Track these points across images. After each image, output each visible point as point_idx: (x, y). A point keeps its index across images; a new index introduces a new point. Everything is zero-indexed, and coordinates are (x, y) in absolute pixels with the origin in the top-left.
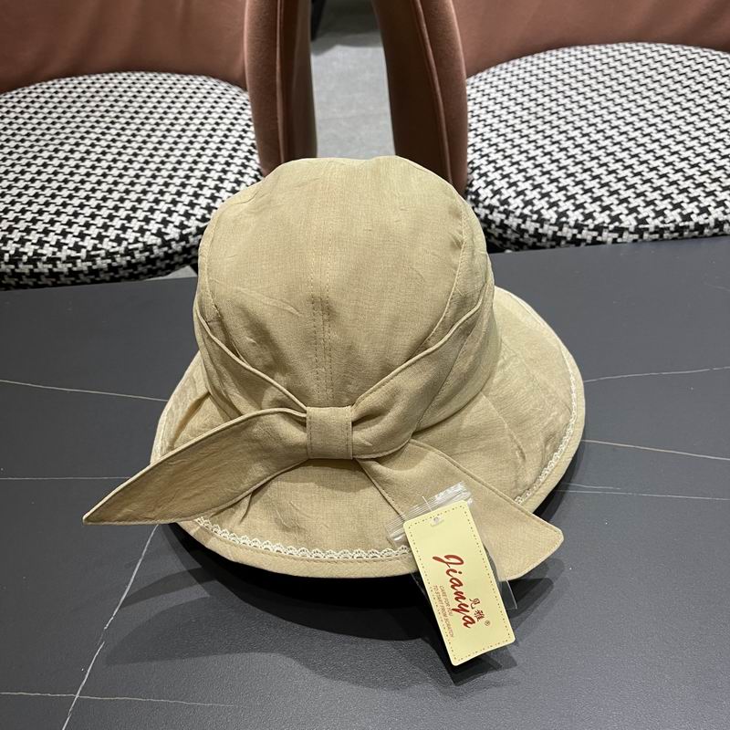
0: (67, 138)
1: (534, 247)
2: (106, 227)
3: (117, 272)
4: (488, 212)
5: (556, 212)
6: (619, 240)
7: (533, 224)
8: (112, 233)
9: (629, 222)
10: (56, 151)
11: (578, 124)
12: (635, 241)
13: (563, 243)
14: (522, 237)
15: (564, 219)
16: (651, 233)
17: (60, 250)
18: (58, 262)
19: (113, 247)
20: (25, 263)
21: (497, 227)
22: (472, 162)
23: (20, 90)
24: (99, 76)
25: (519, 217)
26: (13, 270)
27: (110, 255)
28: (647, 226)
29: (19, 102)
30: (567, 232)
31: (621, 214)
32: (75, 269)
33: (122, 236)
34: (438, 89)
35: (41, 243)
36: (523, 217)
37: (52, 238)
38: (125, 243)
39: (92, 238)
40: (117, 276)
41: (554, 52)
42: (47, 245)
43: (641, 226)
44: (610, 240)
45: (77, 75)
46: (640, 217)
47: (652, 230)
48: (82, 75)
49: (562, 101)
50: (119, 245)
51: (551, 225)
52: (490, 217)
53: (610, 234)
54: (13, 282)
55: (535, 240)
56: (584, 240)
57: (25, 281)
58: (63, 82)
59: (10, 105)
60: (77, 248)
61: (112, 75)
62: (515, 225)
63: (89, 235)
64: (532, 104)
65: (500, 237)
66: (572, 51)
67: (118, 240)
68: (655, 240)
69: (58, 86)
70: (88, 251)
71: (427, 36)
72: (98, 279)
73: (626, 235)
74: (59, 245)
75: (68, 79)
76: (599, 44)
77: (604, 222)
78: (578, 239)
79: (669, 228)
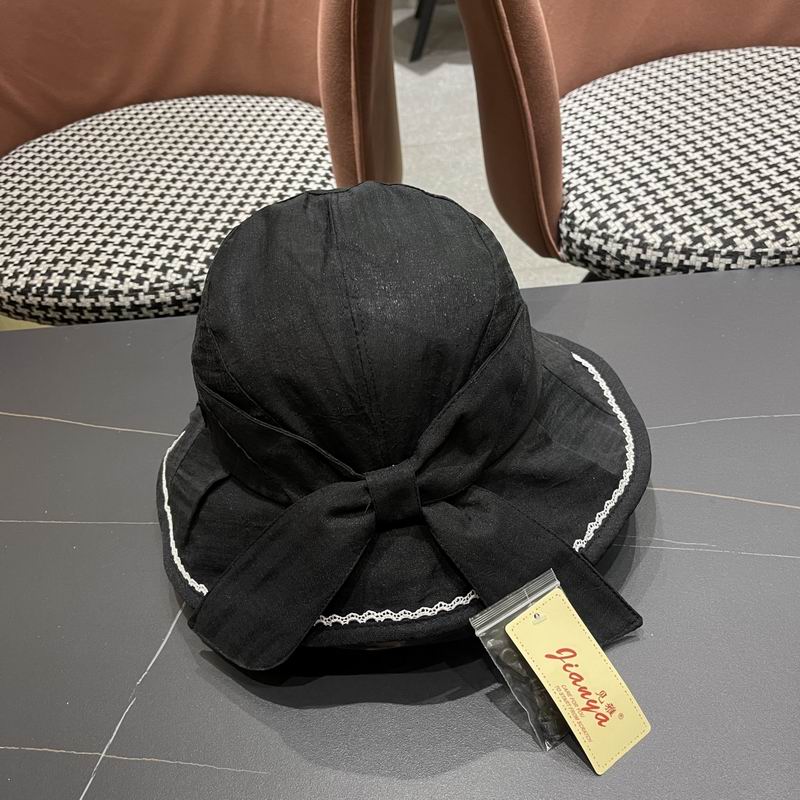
0: (138, 166)
1: (636, 275)
2: (170, 258)
3: (181, 306)
4: (584, 236)
5: (660, 235)
6: (733, 266)
7: (635, 249)
8: (177, 264)
9: (745, 245)
10: (126, 179)
11: (691, 138)
12: (751, 267)
13: (669, 270)
14: (623, 264)
15: (669, 244)
16: (770, 258)
17: (122, 283)
18: (120, 295)
19: (178, 279)
20: (86, 297)
21: (594, 253)
22: (568, 182)
23: (94, 117)
24: (176, 101)
25: (618, 242)
26: (74, 304)
27: (174, 288)
28: (765, 250)
29: (92, 130)
30: (674, 258)
31: (736, 236)
32: (137, 303)
33: (187, 267)
34: (525, 100)
35: (103, 275)
36: (624, 242)
37: (115, 270)
38: (189, 275)
39: (156, 270)
40: (181, 310)
41: (670, 60)
42: (109, 277)
43: (758, 250)
44: (722, 266)
45: (153, 101)
46: (757, 239)
47: (771, 254)
48: (159, 100)
49: (674, 113)
50: (184, 276)
51: (655, 250)
52: (587, 242)
53: (723, 260)
54: (74, 316)
55: (637, 267)
56: (693, 267)
57: (87, 315)
58: (139, 107)
59: (83, 132)
60: (140, 280)
61: (189, 99)
62: (614, 251)
63: (153, 266)
64: (641, 117)
65: (599, 265)
66: (691, 58)
67: (183, 272)
68: (776, 266)
69: (133, 112)
70: (151, 284)
72: (161, 313)
73: (740, 260)
74: (121, 278)
75: (144, 105)
76: (722, 49)
77: (715, 246)
78: (686, 266)
79: (791, 252)
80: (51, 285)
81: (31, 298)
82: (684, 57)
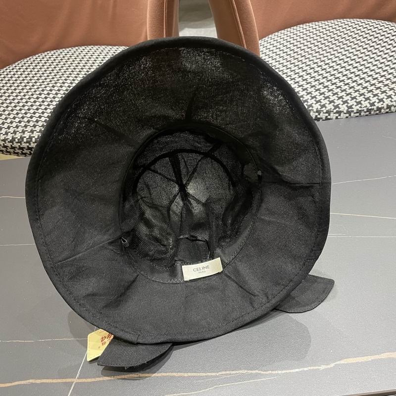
0: (58, 80)
6: (339, 117)
9: (344, 108)
11: (315, 61)
12: (347, 117)
15: (311, 108)
16: (355, 113)
23: (31, 57)
24: (70, 49)
28: (352, 110)
29: (31, 63)
31: (339, 104)
41: (301, 26)
43: (349, 110)
44: (334, 117)
45: (59, 49)
46: (349, 105)
47: (355, 111)
48: (62, 49)
49: (307, 50)
53: (334, 115)
56: (322, 118)
58: (52, 52)
59: (27, 65)
61: (77, 48)
64: (292, 52)
66: (310, 24)
68: (357, 116)
69: (50, 54)
71: (239, 20)
73: (342, 114)
75: (55, 51)
76: (324, 20)
77: (331, 109)
78: (319, 118)
79: (364, 110)
80: (25, 137)
81: (15, 144)
82: (308, 24)
